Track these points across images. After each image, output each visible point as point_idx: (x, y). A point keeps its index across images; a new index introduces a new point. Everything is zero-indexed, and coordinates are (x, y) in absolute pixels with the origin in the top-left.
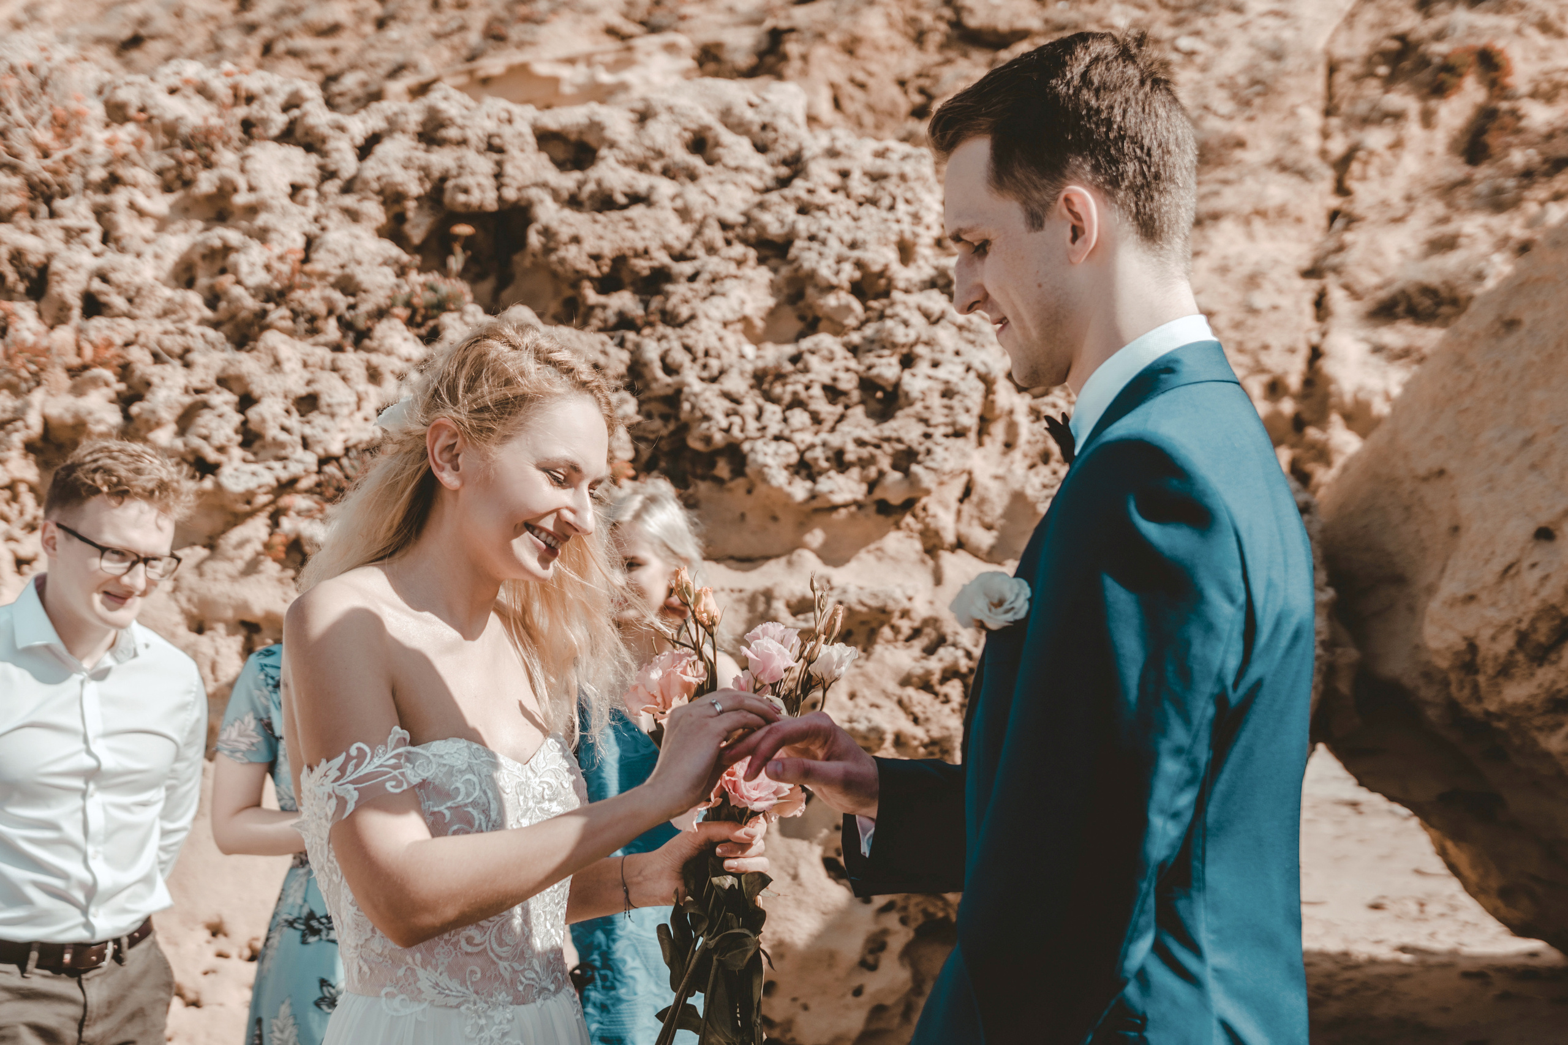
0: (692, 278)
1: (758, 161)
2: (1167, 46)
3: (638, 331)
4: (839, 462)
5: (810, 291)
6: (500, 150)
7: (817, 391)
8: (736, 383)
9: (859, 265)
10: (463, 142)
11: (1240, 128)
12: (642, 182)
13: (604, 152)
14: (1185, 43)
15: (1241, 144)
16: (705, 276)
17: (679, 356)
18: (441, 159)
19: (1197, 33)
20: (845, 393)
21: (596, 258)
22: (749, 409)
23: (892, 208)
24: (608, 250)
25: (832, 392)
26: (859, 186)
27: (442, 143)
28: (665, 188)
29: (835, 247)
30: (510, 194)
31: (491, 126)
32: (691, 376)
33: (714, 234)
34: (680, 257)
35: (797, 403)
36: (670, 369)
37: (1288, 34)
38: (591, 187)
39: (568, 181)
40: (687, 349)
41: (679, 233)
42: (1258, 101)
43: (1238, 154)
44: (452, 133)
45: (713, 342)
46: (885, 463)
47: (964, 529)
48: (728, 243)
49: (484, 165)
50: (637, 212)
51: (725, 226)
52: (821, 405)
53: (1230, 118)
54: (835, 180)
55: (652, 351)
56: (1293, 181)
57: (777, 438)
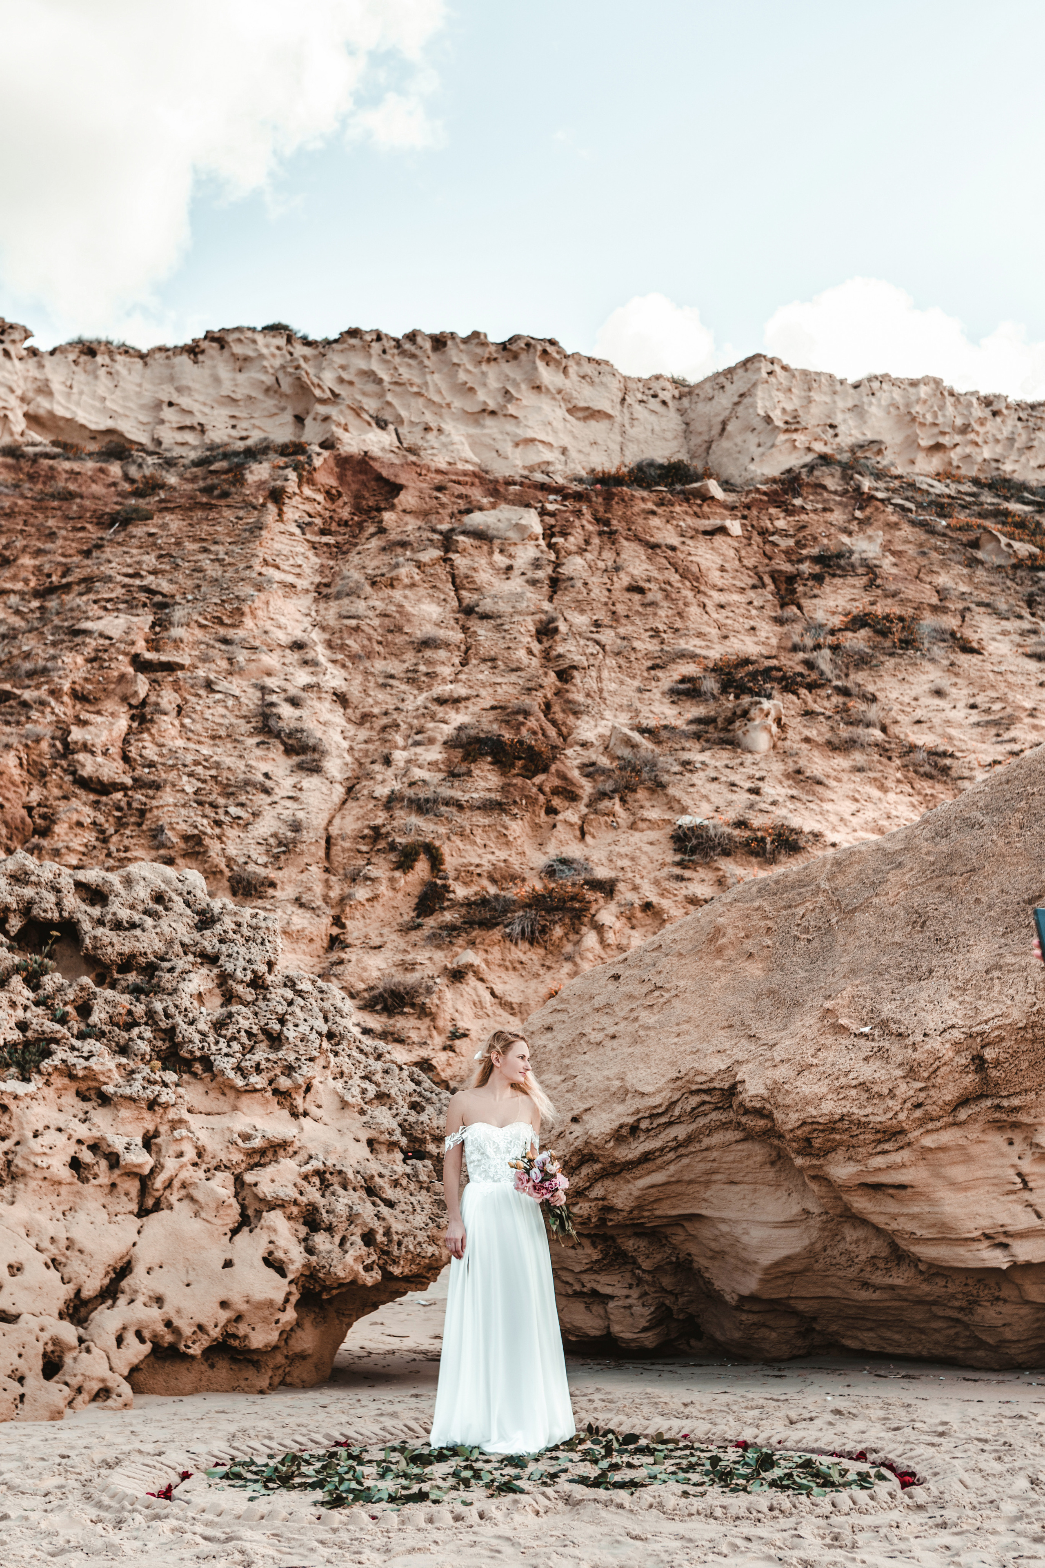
0: (171, 970)
1: (188, 912)
2: (221, 811)
3: (147, 995)
4: (258, 1069)
5: (230, 982)
6: (59, 891)
7: (243, 1033)
8: (203, 1026)
9: (253, 971)
10: (38, 884)
11: (273, 874)
12: (136, 917)
13: (111, 898)
14: (233, 810)
15: (273, 885)
16: (178, 970)
17: (172, 1010)
18: (29, 892)
19: (242, 805)
20: (255, 1035)
21: (121, 954)
22: (211, 1039)
23: (262, 944)
24: (126, 950)
25: (249, 1034)
26: (245, 931)
27: (27, 883)
28: (149, 922)
29: (241, 963)
30: (65, 914)
31: (51, 876)
32: (179, 1019)
33: (178, 948)
34: (163, 959)
35: (234, 1038)
36: (168, 1016)
37: (301, 815)
38: (109, 917)
39: (96, 911)
40: (176, 1006)
41: (159, 946)
42: (283, 857)
43: (271, 891)
44: (33, 878)
45: (188, 1005)
46: (278, 1071)
47: (307, 1106)
48: (186, 954)
49: (52, 898)
50: (138, 932)
51: (183, 945)
52: (244, 1039)
53: (265, 866)
54: (233, 926)
55: (158, 1006)
56: (308, 914)
57: (226, 1055)
